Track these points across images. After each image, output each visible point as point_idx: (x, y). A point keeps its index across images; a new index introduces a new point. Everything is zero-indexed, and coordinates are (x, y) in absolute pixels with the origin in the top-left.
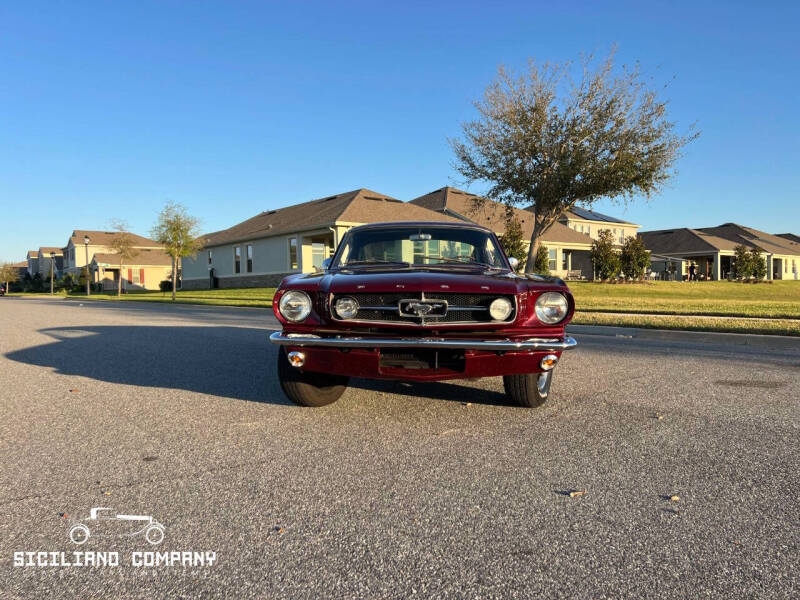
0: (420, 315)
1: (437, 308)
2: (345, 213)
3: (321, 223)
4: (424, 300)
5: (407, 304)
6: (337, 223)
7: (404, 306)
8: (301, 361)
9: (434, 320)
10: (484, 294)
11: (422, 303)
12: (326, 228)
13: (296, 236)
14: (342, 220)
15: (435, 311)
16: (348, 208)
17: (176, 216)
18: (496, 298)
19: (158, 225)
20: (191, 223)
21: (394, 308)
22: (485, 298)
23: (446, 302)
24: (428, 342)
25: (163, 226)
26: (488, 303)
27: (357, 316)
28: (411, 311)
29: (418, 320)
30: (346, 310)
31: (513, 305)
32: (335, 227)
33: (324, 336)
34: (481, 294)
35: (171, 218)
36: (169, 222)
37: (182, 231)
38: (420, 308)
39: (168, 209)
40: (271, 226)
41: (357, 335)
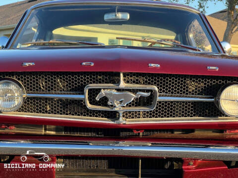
0: (118, 108)
1: (142, 97)
4: (123, 85)
5: (99, 90)
7: (93, 93)
9: (136, 115)
15: (139, 102)
22: (214, 82)
23: (156, 89)
24: (126, 148)
28: (104, 101)
38: (117, 97)
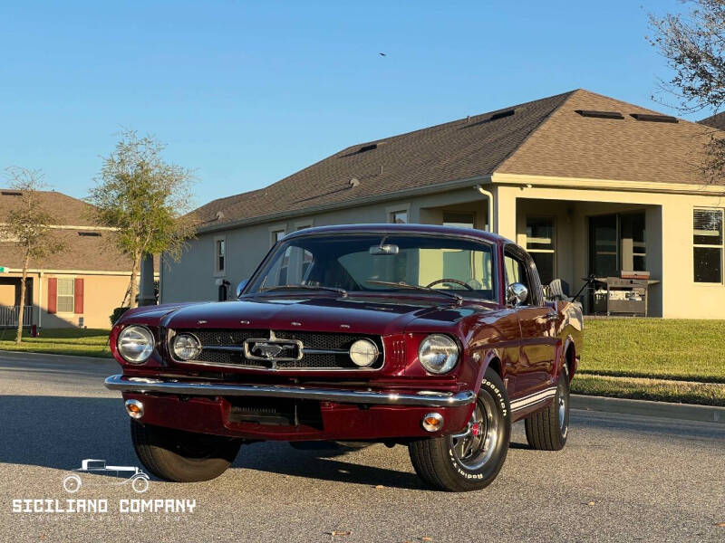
2: (520, 151)
3: (463, 177)
6: (496, 177)
7: (251, 345)
8: (139, 411)
10: (344, 334)
11: (270, 343)
12: (471, 189)
13: (406, 206)
14: (509, 171)
16: (530, 140)
17: (141, 165)
18: (358, 340)
19: (101, 184)
20: (170, 179)
21: (241, 349)
23: (300, 343)
25: (114, 186)
26: (348, 346)
27: (200, 357)
29: (269, 364)
30: (185, 350)
31: (381, 349)
32: (493, 187)
33: (166, 380)
34: (339, 334)
35: (130, 170)
36: (122, 178)
37: (151, 198)
38: (268, 350)
39: (124, 150)
40: (355, 182)
41: (205, 381)
